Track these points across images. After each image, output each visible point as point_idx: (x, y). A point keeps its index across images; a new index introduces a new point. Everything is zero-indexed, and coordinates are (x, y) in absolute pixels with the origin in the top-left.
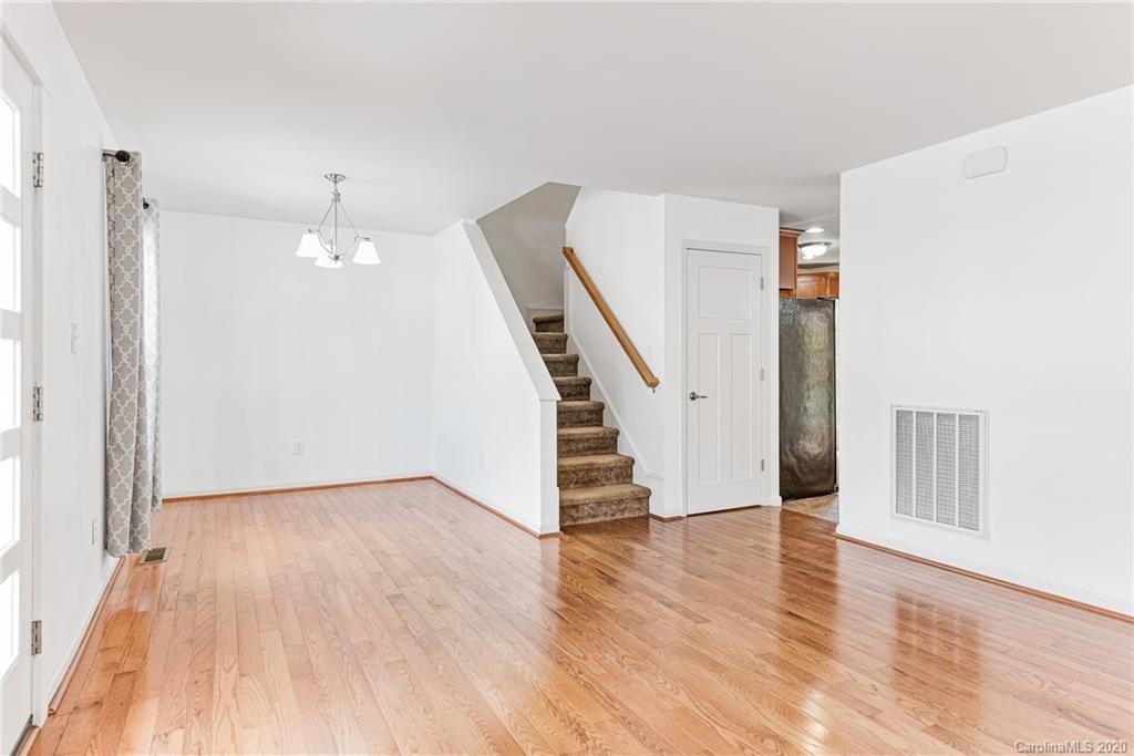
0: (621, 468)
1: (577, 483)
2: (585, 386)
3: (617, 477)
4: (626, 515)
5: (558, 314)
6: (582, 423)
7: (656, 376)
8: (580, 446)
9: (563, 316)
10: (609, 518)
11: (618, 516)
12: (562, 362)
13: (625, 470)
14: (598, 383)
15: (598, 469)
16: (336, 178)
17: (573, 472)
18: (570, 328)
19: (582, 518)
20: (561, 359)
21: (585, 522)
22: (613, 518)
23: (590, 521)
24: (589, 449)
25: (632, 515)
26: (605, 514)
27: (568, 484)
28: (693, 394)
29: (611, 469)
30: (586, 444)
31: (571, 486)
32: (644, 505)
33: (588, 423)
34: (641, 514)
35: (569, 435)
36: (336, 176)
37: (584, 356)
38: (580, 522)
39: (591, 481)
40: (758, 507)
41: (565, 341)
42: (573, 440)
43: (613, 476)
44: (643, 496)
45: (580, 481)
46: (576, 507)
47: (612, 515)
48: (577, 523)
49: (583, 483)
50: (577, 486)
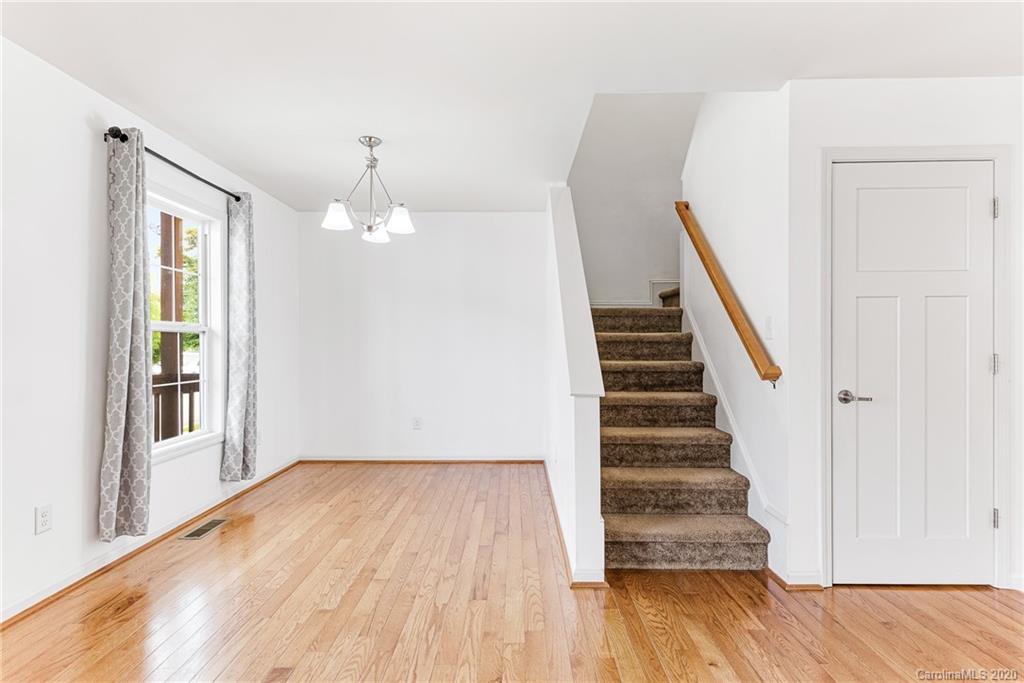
0: (729, 492)
1: (656, 506)
2: (695, 373)
3: (721, 505)
4: (727, 565)
5: (674, 288)
6: (684, 422)
7: (777, 364)
8: (672, 454)
9: (679, 289)
10: (697, 567)
11: (713, 566)
12: (669, 343)
13: (736, 497)
14: (711, 371)
15: (691, 491)
16: (371, 142)
17: (652, 492)
18: (685, 302)
19: (653, 561)
20: (668, 339)
21: (657, 567)
22: (705, 567)
23: (665, 566)
24: (685, 458)
25: (736, 567)
26: (691, 560)
27: (643, 507)
28: (846, 393)
29: (712, 492)
30: (681, 453)
31: (648, 510)
32: (760, 554)
33: (692, 422)
34: (753, 567)
35: (654, 438)
36: (370, 139)
37: (698, 337)
38: (650, 566)
39: (678, 506)
40: (987, 587)
41: (681, 317)
42: (660, 446)
43: (714, 502)
44: (759, 540)
45: (661, 504)
46: (642, 545)
47: (703, 563)
48: (645, 567)
49: (666, 507)
50: (657, 510)
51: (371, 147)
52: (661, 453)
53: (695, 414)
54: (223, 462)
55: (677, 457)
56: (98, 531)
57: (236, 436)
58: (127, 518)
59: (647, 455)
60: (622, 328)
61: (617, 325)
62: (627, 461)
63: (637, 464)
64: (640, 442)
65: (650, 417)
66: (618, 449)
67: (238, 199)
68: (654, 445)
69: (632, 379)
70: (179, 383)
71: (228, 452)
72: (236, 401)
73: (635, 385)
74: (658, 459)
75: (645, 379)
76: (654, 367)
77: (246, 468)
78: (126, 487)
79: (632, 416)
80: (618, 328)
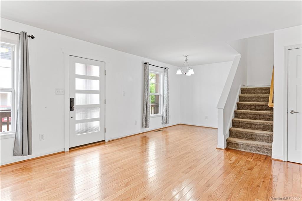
0: (268, 137)
4: (261, 153)
8: (256, 126)
10: (252, 152)
11: (257, 152)
13: (270, 138)
15: (256, 135)
21: (241, 150)
23: (243, 150)
24: (260, 128)
26: (250, 150)
28: (292, 111)
30: (259, 126)
33: (268, 119)
35: (250, 122)
36: (186, 55)
38: (239, 150)
39: (253, 138)
42: (253, 124)
43: (263, 139)
45: (248, 137)
46: (237, 144)
47: (254, 151)
48: (238, 150)
49: (249, 138)
50: (247, 139)
51: (186, 57)
52: (253, 126)
53: (269, 117)
54: (162, 120)
55: (258, 127)
56: (143, 126)
57: (165, 115)
58: (146, 125)
59: (249, 126)
60: (257, 93)
61: (256, 92)
62: (243, 127)
63: (245, 128)
64: (246, 122)
65: (254, 117)
66: (241, 124)
67: (165, 68)
68: (251, 124)
69: (253, 107)
70: (155, 104)
71: (163, 118)
72: (165, 108)
73: (254, 109)
74: (252, 127)
75: (257, 107)
76: (260, 104)
77: (166, 122)
78: (146, 120)
79: (249, 116)
80: (256, 93)
